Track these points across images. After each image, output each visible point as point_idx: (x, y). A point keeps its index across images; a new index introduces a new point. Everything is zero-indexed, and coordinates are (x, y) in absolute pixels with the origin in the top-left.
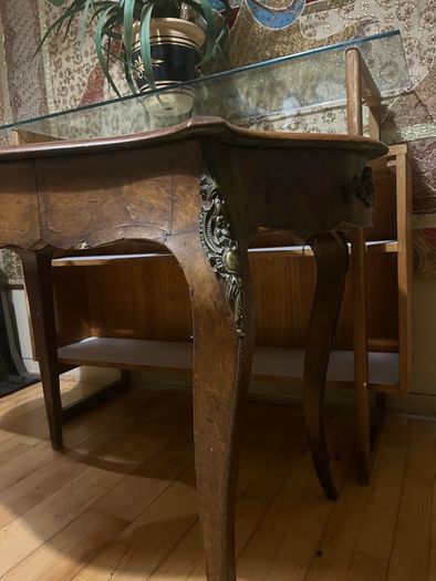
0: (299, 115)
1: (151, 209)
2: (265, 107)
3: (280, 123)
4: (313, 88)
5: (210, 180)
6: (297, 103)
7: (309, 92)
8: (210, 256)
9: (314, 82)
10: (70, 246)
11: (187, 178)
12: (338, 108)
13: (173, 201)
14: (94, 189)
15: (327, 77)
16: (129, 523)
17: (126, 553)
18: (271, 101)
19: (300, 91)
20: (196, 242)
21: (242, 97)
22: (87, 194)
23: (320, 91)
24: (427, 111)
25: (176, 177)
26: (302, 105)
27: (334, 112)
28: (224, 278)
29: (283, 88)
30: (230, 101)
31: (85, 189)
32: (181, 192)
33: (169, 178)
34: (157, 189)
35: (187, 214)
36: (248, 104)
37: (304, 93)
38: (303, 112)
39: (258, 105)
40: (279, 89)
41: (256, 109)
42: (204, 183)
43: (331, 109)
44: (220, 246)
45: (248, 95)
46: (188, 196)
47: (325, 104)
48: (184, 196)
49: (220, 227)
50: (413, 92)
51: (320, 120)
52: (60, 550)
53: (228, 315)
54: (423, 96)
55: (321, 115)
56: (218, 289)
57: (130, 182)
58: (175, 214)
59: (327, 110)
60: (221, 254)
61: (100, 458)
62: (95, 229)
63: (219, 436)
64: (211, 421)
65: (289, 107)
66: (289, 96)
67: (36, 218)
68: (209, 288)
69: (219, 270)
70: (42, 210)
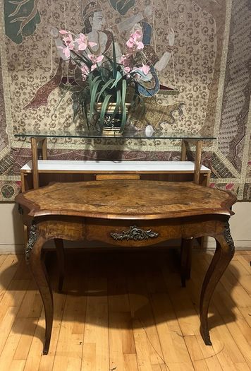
1: (210, 228)
13: (216, 227)
16: (130, 312)
20: (223, 237)
32: (218, 225)
33: (215, 221)
42: (226, 224)
46: (220, 226)
49: (229, 234)
56: (229, 248)
69: (230, 244)
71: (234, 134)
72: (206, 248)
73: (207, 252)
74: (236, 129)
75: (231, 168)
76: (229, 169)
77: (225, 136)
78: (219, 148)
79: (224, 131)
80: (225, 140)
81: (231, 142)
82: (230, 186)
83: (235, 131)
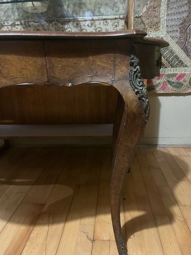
0: (93, 20)
1: (103, 68)
2: (77, 14)
3: (84, 23)
4: (99, 8)
5: (135, 58)
6: (92, 14)
7: (97, 10)
8: (136, 90)
9: (100, 6)
10: (63, 85)
11: (122, 56)
12: (110, 19)
13: (115, 66)
14: (75, 58)
15: (105, 4)
16: (45, 204)
17: (49, 216)
18: (80, 11)
19: (93, 9)
20: (127, 84)
21: (65, 7)
22: (71, 60)
23: (102, 10)
24: (144, 26)
25: (117, 55)
26: (94, 16)
27: (108, 21)
28: (143, 100)
29: (85, 6)
30: (59, 8)
31: (70, 57)
32: (119, 62)
33: (112, 55)
34: (106, 59)
35: (121, 71)
36: (68, 11)
37: (95, 10)
38: (94, 19)
39: (73, 12)
40: (83, 6)
41: (72, 14)
42: (133, 59)
43: (107, 19)
44: (140, 86)
45: (68, 6)
46: (122, 64)
47: (104, 17)
48: (120, 64)
49: (140, 78)
50: (140, 17)
51: (102, 24)
52: (18, 222)
53: (143, 114)
54: (144, 19)
55: (102, 21)
56: (139, 104)
57: (92, 55)
58: (115, 71)
59: (105, 19)
60: (142, 90)
61: (13, 181)
62: (75, 77)
63: (126, 161)
64: (124, 156)
65: (88, 16)
66: (88, 10)
67: (45, 71)
68: (135, 104)
69: (141, 96)
70: (48, 66)
71: (185, 15)
72: (156, 145)
73: (158, 149)
74: (186, 8)
75: (182, 56)
76: (179, 56)
77: (173, 17)
78: (168, 32)
79: (172, 12)
80: (173, 23)
81: (182, 24)
82: (181, 76)
83: (186, 11)
